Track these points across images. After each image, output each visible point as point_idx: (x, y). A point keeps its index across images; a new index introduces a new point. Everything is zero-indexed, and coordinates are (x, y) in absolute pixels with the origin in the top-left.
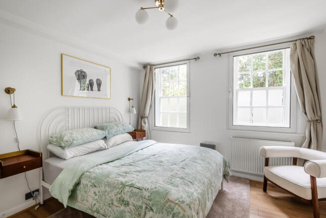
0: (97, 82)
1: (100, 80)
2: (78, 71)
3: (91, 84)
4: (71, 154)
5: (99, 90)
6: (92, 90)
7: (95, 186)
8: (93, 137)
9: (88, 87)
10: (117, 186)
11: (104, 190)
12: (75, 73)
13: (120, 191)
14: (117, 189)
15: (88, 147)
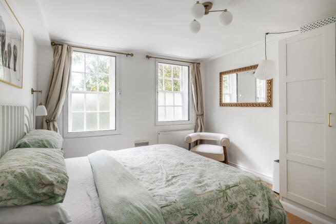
7: (195, 215)
10: (219, 197)
11: (209, 210)
13: (225, 198)
14: (222, 199)
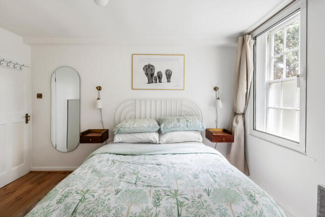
0: (166, 73)
1: (170, 71)
2: (146, 66)
3: (160, 77)
4: (119, 139)
5: (169, 81)
6: (160, 82)
8: (142, 129)
9: (156, 80)
12: (144, 69)
15: (135, 137)
